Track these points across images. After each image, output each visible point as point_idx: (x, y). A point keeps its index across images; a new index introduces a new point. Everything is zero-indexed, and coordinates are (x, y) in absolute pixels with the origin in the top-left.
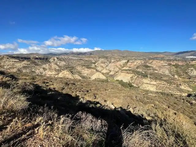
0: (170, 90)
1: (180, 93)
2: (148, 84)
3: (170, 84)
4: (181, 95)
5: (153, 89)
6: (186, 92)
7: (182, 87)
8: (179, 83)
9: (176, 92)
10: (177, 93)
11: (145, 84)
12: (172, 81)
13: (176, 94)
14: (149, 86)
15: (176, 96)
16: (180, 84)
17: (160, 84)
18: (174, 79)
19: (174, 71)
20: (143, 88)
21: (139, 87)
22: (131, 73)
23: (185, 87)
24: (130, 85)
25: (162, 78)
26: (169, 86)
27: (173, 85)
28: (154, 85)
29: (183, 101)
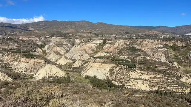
0: (168, 86)
1: (181, 89)
2: (137, 79)
3: (168, 77)
4: (183, 93)
5: (145, 87)
6: (188, 87)
7: (184, 80)
8: (180, 74)
9: (176, 89)
10: (178, 90)
11: (132, 80)
12: (170, 72)
13: (176, 91)
14: (139, 82)
15: (177, 94)
16: (180, 76)
17: (154, 78)
18: (173, 68)
19: (172, 57)
20: (129, 87)
21: (124, 85)
22: (109, 63)
23: (187, 79)
24: (108, 85)
25: (156, 67)
26: (167, 79)
27: (172, 79)
28: (146, 80)
29: (180, 100)
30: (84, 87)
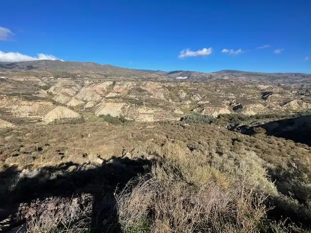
0: (167, 117)
1: (175, 119)
2: (144, 114)
3: (166, 110)
4: (176, 121)
5: (150, 119)
6: (179, 117)
7: (176, 112)
9: (171, 118)
11: (141, 115)
12: (168, 106)
13: (172, 120)
14: (146, 116)
15: (172, 122)
16: (174, 109)
17: (157, 112)
18: (169, 104)
19: (168, 95)
20: (139, 121)
21: (134, 120)
22: (122, 102)
23: (178, 111)
24: (122, 120)
25: (158, 104)
26: (166, 112)
27: (169, 111)
28: (151, 114)
29: (177, 126)
30: (101, 125)
